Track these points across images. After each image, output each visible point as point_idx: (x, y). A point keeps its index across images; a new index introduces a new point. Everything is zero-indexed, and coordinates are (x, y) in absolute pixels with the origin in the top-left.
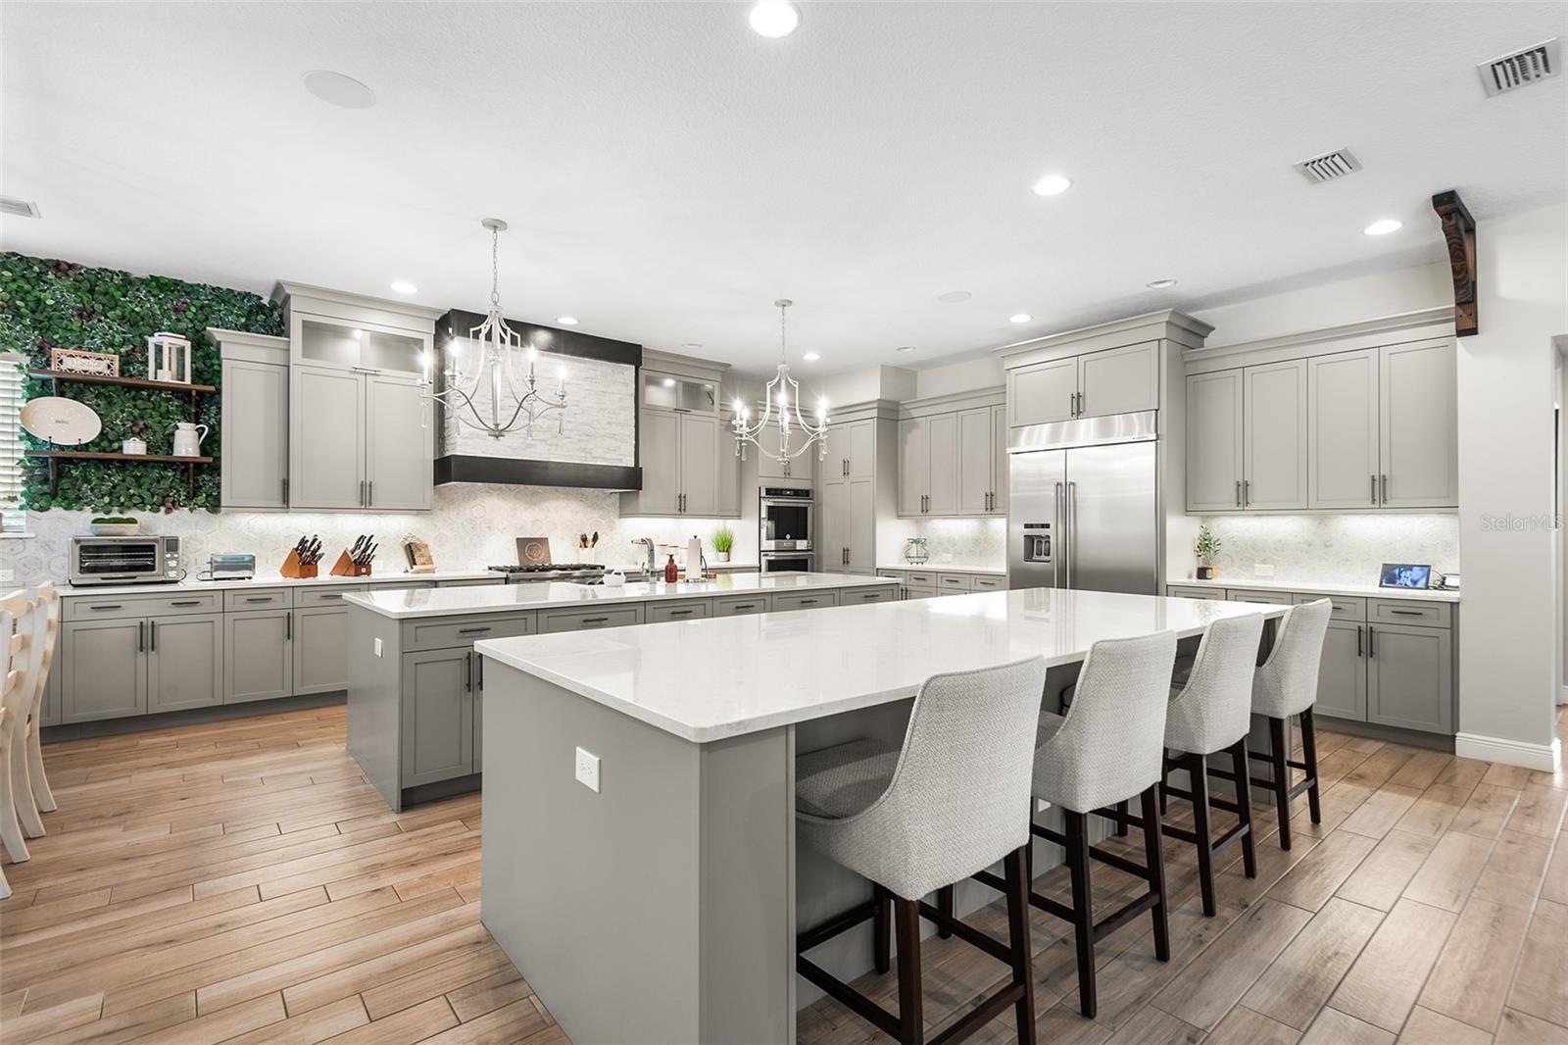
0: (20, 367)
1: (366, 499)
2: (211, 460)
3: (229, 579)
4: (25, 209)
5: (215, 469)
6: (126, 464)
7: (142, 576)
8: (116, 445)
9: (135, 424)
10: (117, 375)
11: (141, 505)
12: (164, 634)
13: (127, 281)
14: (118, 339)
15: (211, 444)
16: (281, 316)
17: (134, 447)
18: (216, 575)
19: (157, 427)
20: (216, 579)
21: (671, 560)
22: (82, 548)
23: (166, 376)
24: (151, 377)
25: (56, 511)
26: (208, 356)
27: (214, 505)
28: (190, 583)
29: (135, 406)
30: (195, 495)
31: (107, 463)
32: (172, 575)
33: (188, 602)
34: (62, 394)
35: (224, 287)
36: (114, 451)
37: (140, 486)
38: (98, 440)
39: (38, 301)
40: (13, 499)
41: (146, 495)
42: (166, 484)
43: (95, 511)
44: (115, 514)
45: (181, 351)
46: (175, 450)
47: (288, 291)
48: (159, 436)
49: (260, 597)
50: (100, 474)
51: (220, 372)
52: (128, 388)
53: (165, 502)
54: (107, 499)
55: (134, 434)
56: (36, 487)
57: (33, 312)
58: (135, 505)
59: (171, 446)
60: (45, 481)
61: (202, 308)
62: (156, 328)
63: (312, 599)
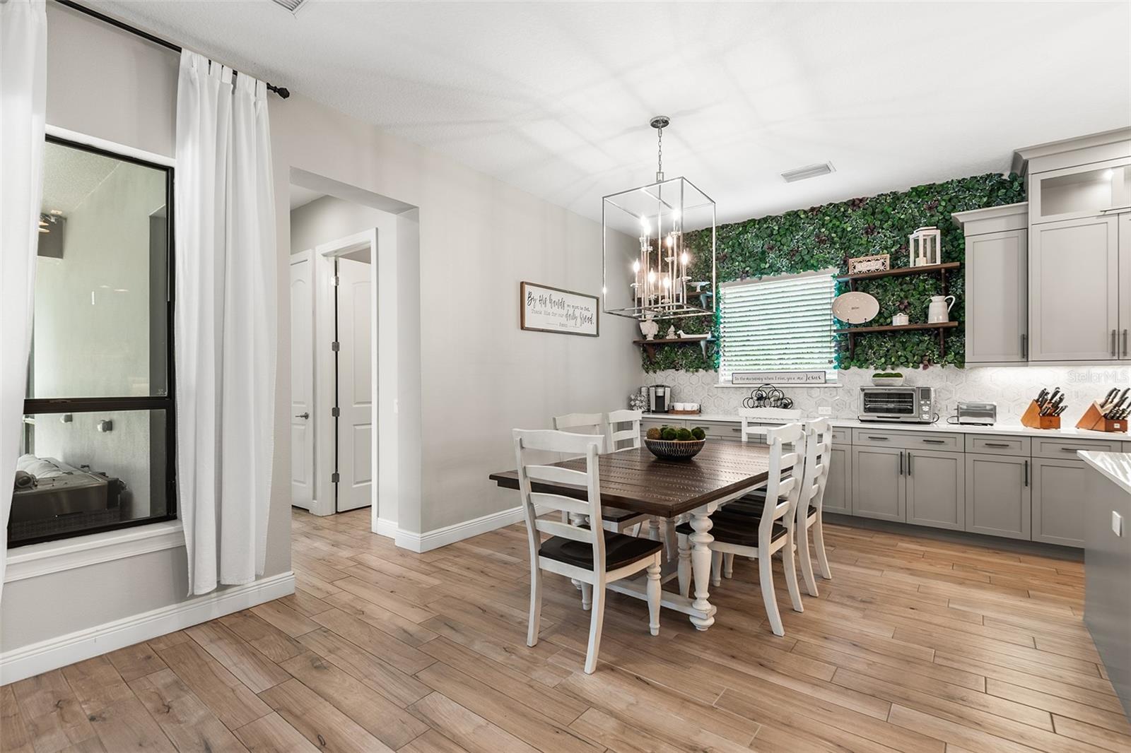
0: (834, 277)
1: (1119, 349)
2: (956, 324)
3: (973, 424)
4: (826, 169)
5: (960, 331)
6: (896, 333)
7: (904, 417)
8: (889, 320)
9: (901, 303)
10: (888, 269)
11: (906, 363)
12: (918, 464)
13: (896, 197)
14: (890, 242)
15: (957, 312)
16: (1021, 185)
17: (900, 320)
18: (962, 420)
19: (917, 303)
20: (962, 424)
22: (866, 395)
23: (922, 262)
24: (912, 265)
25: (854, 369)
26: (956, 239)
27: (960, 362)
28: (942, 425)
29: (902, 290)
30: (946, 354)
31: (883, 333)
32: (926, 417)
33: (936, 440)
34: (856, 290)
35: (968, 177)
36: (888, 324)
37: (905, 350)
38: (877, 318)
39: (844, 230)
40: (831, 362)
41: (909, 355)
42: (922, 346)
43: (876, 369)
44: (889, 371)
45: (934, 240)
46: (929, 319)
47: (1025, 157)
48: (919, 309)
49: (999, 443)
50: (879, 343)
51: (964, 249)
52: (896, 276)
53: (923, 361)
54: (883, 360)
55: (901, 311)
56: (843, 354)
57: (840, 239)
58: (902, 363)
59: (926, 316)
60: (847, 350)
61: (950, 200)
62: (916, 226)
63: (1052, 450)
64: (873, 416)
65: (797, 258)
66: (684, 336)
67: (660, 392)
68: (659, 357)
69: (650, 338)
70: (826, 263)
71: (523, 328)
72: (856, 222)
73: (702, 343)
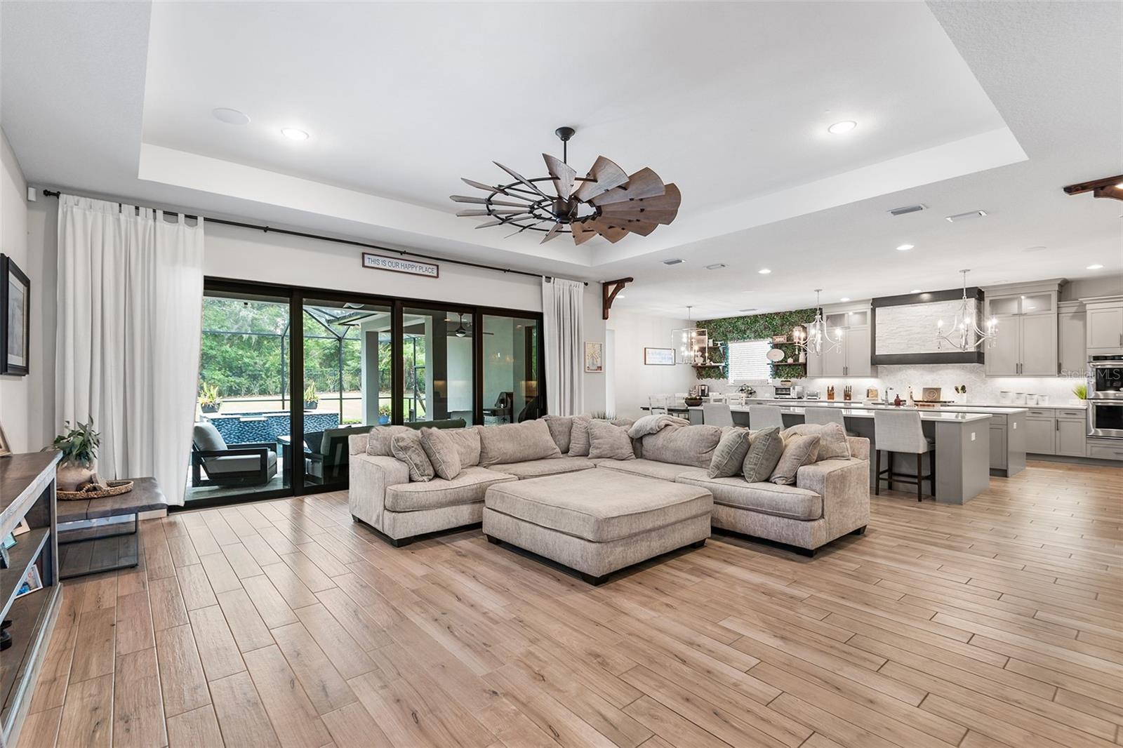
0: (770, 342)
1: (846, 373)
2: (806, 362)
3: (811, 399)
5: (807, 366)
6: (789, 365)
9: (791, 354)
10: (786, 341)
11: (794, 377)
13: (791, 313)
14: (787, 331)
17: (790, 361)
21: (898, 397)
22: (777, 388)
25: (775, 379)
27: (806, 376)
29: (792, 349)
30: (803, 373)
31: (785, 365)
34: (776, 348)
36: (787, 362)
37: (792, 372)
38: (783, 359)
39: (773, 324)
40: (769, 376)
41: (794, 374)
42: (799, 370)
43: (781, 378)
44: (785, 379)
46: (799, 361)
47: (821, 307)
50: (784, 369)
52: (789, 344)
53: (799, 376)
54: (785, 375)
55: (790, 357)
56: (773, 373)
57: (772, 327)
58: (789, 377)
60: (775, 371)
64: (778, 396)
65: (757, 334)
66: (713, 364)
67: (703, 388)
68: (704, 372)
69: (699, 365)
70: (768, 336)
71: (645, 364)
72: (778, 321)
73: (720, 367)
